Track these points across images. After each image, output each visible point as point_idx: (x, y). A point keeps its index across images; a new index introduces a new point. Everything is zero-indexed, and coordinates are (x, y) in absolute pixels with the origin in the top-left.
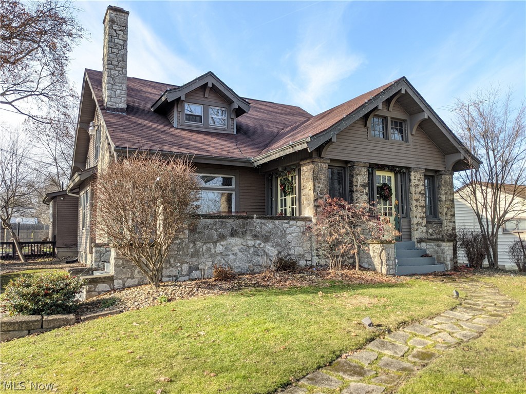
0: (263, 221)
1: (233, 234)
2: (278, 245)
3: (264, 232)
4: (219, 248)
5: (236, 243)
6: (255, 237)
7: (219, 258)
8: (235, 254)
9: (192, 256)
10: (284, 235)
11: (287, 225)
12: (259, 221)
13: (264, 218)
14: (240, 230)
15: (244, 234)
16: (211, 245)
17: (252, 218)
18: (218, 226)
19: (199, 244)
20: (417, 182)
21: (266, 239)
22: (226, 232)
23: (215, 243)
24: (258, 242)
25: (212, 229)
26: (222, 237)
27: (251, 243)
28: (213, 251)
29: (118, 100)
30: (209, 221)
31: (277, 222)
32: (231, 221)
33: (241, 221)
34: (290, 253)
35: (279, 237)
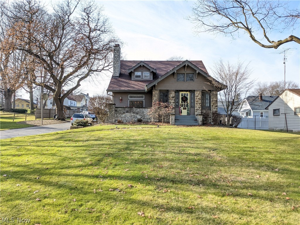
0: (136, 109)
1: (127, 112)
2: (141, 115)
3: (136, 112)
4: (123, 116)
5: (128, 115)
6: (134, 113)
7: (123, 118)
8: (128, 117)
9: (116, 117)
10: (143, 112)
11: (144, 110)
12: (135, 109)
13: (137, 108)
14: (129, 111)
15: (130, 112)
16: (121, 115)
17: (133, 108)
18: (123, 110)
19: (118, 114)
20: (197, 95)
21: (137, 114)
22: (125, 111)
23: (122, 114)
24: (135, 114)
25: (121, 111)
26: (124, 113)
27: (132, 115)
28: (121, 116)
29: (116, 74)
30: (120, 109)
31: (141, 109)
32: (127, 109)
33: (130, 109)
34: (145, 118)
35: (142, 113)
